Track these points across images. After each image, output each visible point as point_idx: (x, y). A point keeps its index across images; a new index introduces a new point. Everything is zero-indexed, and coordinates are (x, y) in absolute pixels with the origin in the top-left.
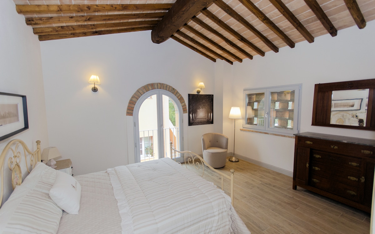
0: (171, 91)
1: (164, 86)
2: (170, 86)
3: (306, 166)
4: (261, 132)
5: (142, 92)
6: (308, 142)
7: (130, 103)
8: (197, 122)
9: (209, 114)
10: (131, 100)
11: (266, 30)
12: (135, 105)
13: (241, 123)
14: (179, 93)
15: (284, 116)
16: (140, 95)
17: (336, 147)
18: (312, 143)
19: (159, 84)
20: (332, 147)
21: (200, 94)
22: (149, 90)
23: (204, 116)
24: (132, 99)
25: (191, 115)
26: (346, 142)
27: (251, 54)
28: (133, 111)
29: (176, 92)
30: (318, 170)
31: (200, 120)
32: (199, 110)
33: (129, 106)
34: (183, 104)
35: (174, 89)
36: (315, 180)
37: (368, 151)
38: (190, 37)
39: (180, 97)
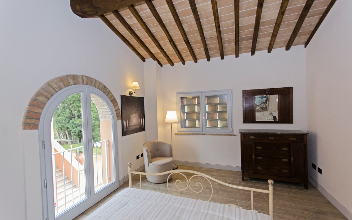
0: (102, 89)
1: (92, 81)
2: (100, 83)
3: (252, 158)
4: (198, 134)
5: (56, 86)
6: (252, 137)
7: (31, 105)
8: (131, 130)
9: (142, 120)
10: (34, 100)
11: (211, 38)
12: (43, 108)
13: (176, 127)
14: (112, 93)
15: (213, 118)
16: (53, 91)
17: (273, 138)
18: (255, 138)
19: (84, 78)
20: (270, 138)
21: (132, 96)
22: (69, 85)
23: (137, 122)
24: (38, 98)
25: (124, 122)
26: (279, 133)
27: (184, 59)
28: (39, 119)
29: (107, 91)
30: (261, 159)
31: (133, 127)
32: (132, 115)
33: (28, 111)
34: (117, 108)
35: (105, 87)
36: (259, 168)
37: (293, 138)
38: (128, 24)
39: (112, 99)
